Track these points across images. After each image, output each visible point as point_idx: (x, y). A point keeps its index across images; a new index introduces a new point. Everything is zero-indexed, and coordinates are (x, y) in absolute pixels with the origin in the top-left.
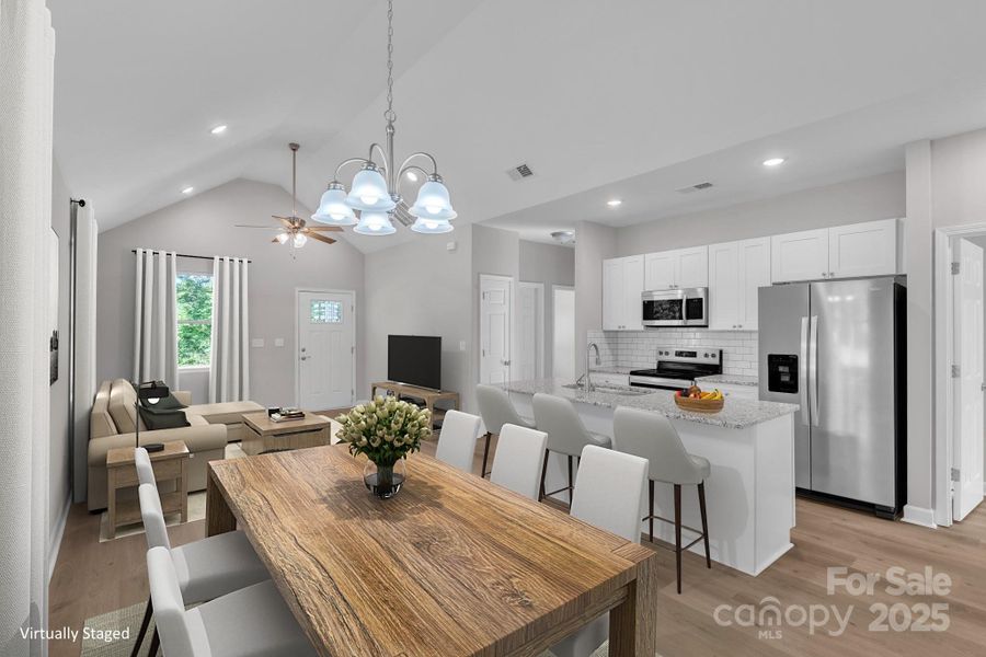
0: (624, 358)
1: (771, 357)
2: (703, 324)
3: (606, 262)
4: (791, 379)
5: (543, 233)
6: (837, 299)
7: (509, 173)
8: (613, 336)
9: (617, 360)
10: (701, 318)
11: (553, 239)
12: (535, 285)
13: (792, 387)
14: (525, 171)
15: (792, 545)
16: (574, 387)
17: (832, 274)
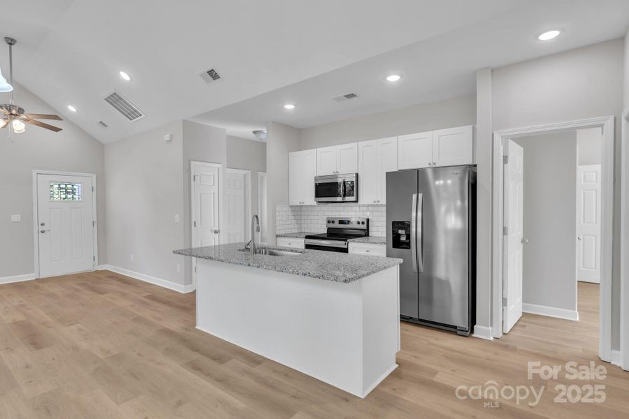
0: (306, 226)
1: (394, 223)
2: (355, 200)
3: (290, 154)
4: (407, 239)
5: (246, 131)
6: (441, 182)
7: (201, 75)
8: (298, 210)
9: (301, 228)
10: (353, 196)
11: (254, 135)
12: (243, 172)
13: (407, 245)
14: (213, 74)
15: (397, 365)
16: (243, 251)
17: (434, 164)
